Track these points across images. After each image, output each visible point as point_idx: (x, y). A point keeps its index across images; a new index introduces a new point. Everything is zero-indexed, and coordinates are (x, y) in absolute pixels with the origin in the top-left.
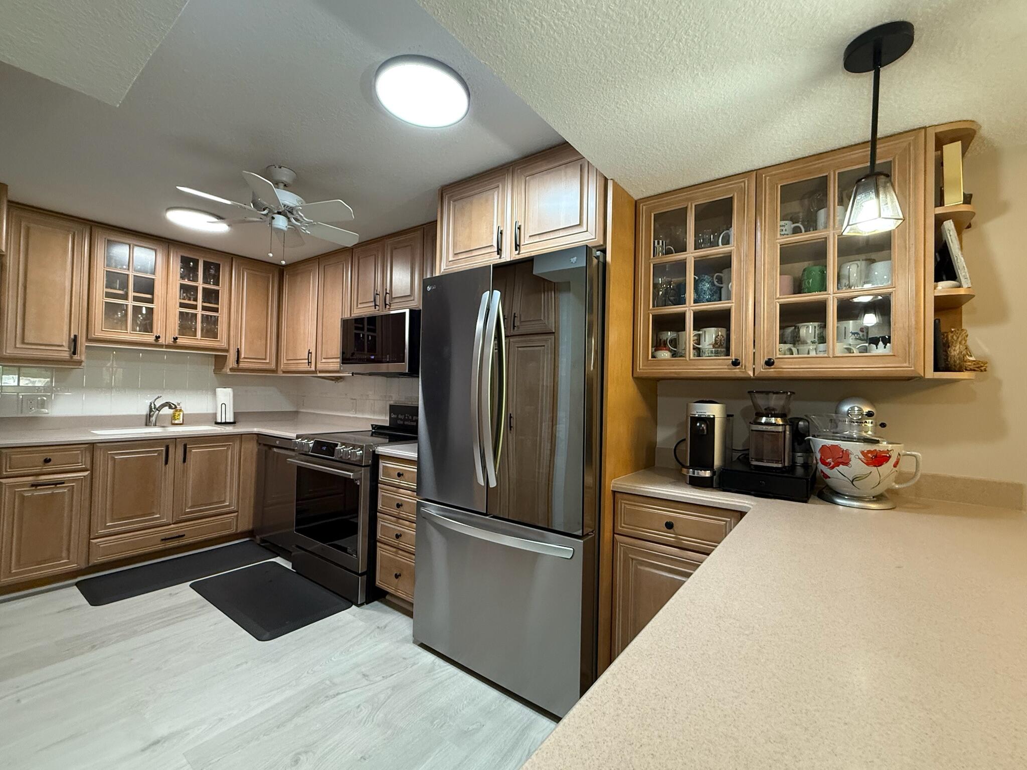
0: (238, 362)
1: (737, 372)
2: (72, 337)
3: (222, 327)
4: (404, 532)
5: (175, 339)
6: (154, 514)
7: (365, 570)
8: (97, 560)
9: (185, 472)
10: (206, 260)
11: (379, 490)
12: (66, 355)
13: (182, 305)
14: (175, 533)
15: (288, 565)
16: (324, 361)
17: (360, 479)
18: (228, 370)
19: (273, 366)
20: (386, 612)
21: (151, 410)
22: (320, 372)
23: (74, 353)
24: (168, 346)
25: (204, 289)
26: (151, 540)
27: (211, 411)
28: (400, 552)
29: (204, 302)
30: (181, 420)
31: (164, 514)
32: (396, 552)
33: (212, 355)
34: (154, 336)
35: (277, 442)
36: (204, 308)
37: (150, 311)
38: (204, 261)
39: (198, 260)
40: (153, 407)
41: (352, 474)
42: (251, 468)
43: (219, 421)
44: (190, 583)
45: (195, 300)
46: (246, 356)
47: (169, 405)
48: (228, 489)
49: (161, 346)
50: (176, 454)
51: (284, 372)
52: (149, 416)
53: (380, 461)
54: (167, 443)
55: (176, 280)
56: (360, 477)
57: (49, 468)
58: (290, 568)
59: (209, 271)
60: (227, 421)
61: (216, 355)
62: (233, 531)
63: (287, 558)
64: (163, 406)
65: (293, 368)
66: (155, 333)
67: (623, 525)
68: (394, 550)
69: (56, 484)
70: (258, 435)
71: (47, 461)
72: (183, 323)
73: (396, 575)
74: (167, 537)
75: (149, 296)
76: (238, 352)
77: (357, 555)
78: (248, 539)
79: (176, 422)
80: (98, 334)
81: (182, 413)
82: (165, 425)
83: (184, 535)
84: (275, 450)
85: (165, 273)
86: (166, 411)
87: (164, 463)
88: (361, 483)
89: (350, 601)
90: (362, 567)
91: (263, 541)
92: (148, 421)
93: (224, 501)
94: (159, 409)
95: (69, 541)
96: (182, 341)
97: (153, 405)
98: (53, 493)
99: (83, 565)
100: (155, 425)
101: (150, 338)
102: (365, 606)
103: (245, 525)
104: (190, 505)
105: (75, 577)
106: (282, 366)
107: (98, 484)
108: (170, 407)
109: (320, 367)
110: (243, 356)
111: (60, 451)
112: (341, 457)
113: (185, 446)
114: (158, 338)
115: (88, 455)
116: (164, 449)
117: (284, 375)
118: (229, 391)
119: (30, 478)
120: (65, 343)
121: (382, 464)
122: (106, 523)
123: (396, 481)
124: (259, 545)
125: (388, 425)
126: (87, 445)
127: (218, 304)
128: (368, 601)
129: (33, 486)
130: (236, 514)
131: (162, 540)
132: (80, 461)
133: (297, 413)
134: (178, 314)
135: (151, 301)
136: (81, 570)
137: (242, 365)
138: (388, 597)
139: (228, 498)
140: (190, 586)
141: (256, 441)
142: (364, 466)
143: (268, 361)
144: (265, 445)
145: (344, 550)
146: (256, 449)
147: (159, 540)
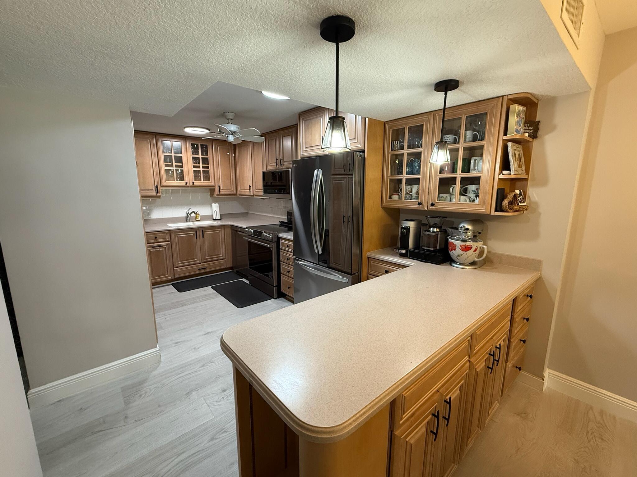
0: (219, 191)
1: (420, 207)
2: (156, 186)
3: (211, 175)
4: (291, 270)
5: (193, 183)
6: (194, 259)
7: (277, 285)
8: (177, 276)
9: (204, 241)
10: (202, 144)
11: (281, 252)
12: (155, 194)
13: (194, 167)
14: (203, 267)
15: (247, 282)
16: (256, 190)
17: (272, 248)
18: (216, 196)
19: (235, 192)
20: (285, 302)
21: (187, 215)
22: (255, 196)
23: (157, 192)
24: (191, 187)
25: (202, 158)
26: (194, 269)
27: (210, 214)
28: (290, 278)
29: (202, 164)
30: (199, 218)
31: (198, 260)
32: (288, 278)
33: (208, 189)
34: (185, 183)
35: (239, 229)
36: (203, 167)
37: (182, 171)
38: (201, 144)
39: (198, 144)
40: (188, 213)
41: (269, 245)
42: (229, 240)
43: (214, 219)
44: (211, 286)
45: (199, 163)
46: (223, 188)
47: (193, 212)
48: (221, 249)
49: (188, 187)
50: (200, 234)
51: (240, 195)
52: (187, 217)
53: (280, 240)
54: (196, 230)
55: (191, 156)
56: (273, 247)
57: (156, 241)
58: (248, 283)
59: (203, 149)
60: (218, 218)
61: (210, 189)
62: (225, 267)
63: (247, 279)
64: (192, 213)
65: (243, 193)
66: (186, 181)
67: (371, 271)
68: (287, 277)
69: (160, 246)
70: (231, 225)
71: (156, 238)
72: (195, 175)
73: (288, 287)
74: (200, 268)
75: (181, 164)
76: (219, 186)
77: (273, 278)
78: (231, 271)
79: (198, 219)
80: (165, 184)
81: (199, 216)
82: (193, 221)
83: (206, 268)
84: (239, 233)
85: (186, 153)
86: (193, 215)
87: (196, 239)
88: (273, 249)
89: (271, 297)
90: (275, 284)
91: (237, 271)
92: (187, 219)
93: (220, 254)
94: (190, 214)
95: (167, 268)
96: (196, 184)
97: (188, 212)
98: (159, 250)
99: (173, 278)
100: (190, 221)
101: (184, 184)
102: (277, 299)
103: (229, 265)
104: (207, 256)
105: (170, 282)
106: (239, 192)
107: (174, 246)
108: (195, 214)
109: (255, 193)
110: (221, 188)
111: (160, 234)
112: (264, 238)
113: (203, 231)
114: (186, 183)
115: (169, 235)
116: (195, 232)
117: (240, 196)
118: (217, 204)
119: (152, 244)
120: (154, 189)
121: (281, 241)
122: (178, 262)
123: (287, 249)
124: (235, 273)
125: (287, 221)
126: (168, 231)
127: (208, 164)
128: (279, 297)
129: (153, 247)
130: (225, 260)
131: (199, 269)
132: (166, 238)
133: (247, 213)
134: (193, 171)
135: (182, 166)
136: (172, 279)
137: (221, 193)
138: (287, 296)
139: (221, 253)
140: (211, 287)
141: (230, 229)
142: (274, 242)
143: (232, 190)
144: (234, 230)
145: (268, 276)
146: (230, 232)
147: (198, 269)
